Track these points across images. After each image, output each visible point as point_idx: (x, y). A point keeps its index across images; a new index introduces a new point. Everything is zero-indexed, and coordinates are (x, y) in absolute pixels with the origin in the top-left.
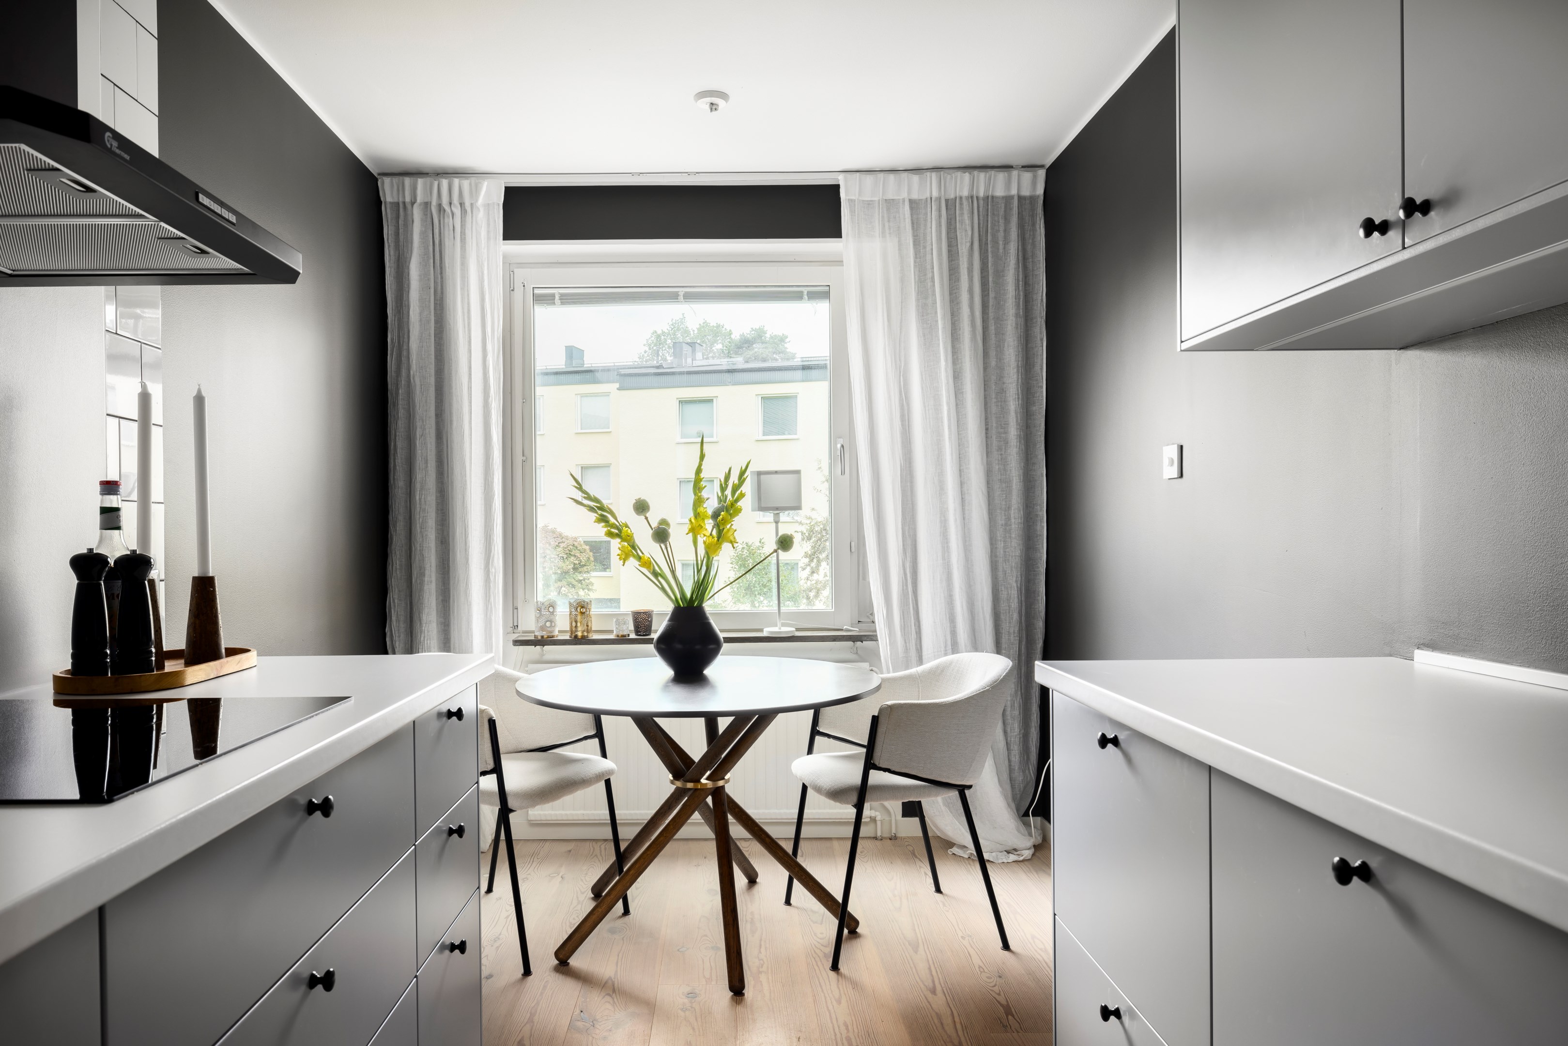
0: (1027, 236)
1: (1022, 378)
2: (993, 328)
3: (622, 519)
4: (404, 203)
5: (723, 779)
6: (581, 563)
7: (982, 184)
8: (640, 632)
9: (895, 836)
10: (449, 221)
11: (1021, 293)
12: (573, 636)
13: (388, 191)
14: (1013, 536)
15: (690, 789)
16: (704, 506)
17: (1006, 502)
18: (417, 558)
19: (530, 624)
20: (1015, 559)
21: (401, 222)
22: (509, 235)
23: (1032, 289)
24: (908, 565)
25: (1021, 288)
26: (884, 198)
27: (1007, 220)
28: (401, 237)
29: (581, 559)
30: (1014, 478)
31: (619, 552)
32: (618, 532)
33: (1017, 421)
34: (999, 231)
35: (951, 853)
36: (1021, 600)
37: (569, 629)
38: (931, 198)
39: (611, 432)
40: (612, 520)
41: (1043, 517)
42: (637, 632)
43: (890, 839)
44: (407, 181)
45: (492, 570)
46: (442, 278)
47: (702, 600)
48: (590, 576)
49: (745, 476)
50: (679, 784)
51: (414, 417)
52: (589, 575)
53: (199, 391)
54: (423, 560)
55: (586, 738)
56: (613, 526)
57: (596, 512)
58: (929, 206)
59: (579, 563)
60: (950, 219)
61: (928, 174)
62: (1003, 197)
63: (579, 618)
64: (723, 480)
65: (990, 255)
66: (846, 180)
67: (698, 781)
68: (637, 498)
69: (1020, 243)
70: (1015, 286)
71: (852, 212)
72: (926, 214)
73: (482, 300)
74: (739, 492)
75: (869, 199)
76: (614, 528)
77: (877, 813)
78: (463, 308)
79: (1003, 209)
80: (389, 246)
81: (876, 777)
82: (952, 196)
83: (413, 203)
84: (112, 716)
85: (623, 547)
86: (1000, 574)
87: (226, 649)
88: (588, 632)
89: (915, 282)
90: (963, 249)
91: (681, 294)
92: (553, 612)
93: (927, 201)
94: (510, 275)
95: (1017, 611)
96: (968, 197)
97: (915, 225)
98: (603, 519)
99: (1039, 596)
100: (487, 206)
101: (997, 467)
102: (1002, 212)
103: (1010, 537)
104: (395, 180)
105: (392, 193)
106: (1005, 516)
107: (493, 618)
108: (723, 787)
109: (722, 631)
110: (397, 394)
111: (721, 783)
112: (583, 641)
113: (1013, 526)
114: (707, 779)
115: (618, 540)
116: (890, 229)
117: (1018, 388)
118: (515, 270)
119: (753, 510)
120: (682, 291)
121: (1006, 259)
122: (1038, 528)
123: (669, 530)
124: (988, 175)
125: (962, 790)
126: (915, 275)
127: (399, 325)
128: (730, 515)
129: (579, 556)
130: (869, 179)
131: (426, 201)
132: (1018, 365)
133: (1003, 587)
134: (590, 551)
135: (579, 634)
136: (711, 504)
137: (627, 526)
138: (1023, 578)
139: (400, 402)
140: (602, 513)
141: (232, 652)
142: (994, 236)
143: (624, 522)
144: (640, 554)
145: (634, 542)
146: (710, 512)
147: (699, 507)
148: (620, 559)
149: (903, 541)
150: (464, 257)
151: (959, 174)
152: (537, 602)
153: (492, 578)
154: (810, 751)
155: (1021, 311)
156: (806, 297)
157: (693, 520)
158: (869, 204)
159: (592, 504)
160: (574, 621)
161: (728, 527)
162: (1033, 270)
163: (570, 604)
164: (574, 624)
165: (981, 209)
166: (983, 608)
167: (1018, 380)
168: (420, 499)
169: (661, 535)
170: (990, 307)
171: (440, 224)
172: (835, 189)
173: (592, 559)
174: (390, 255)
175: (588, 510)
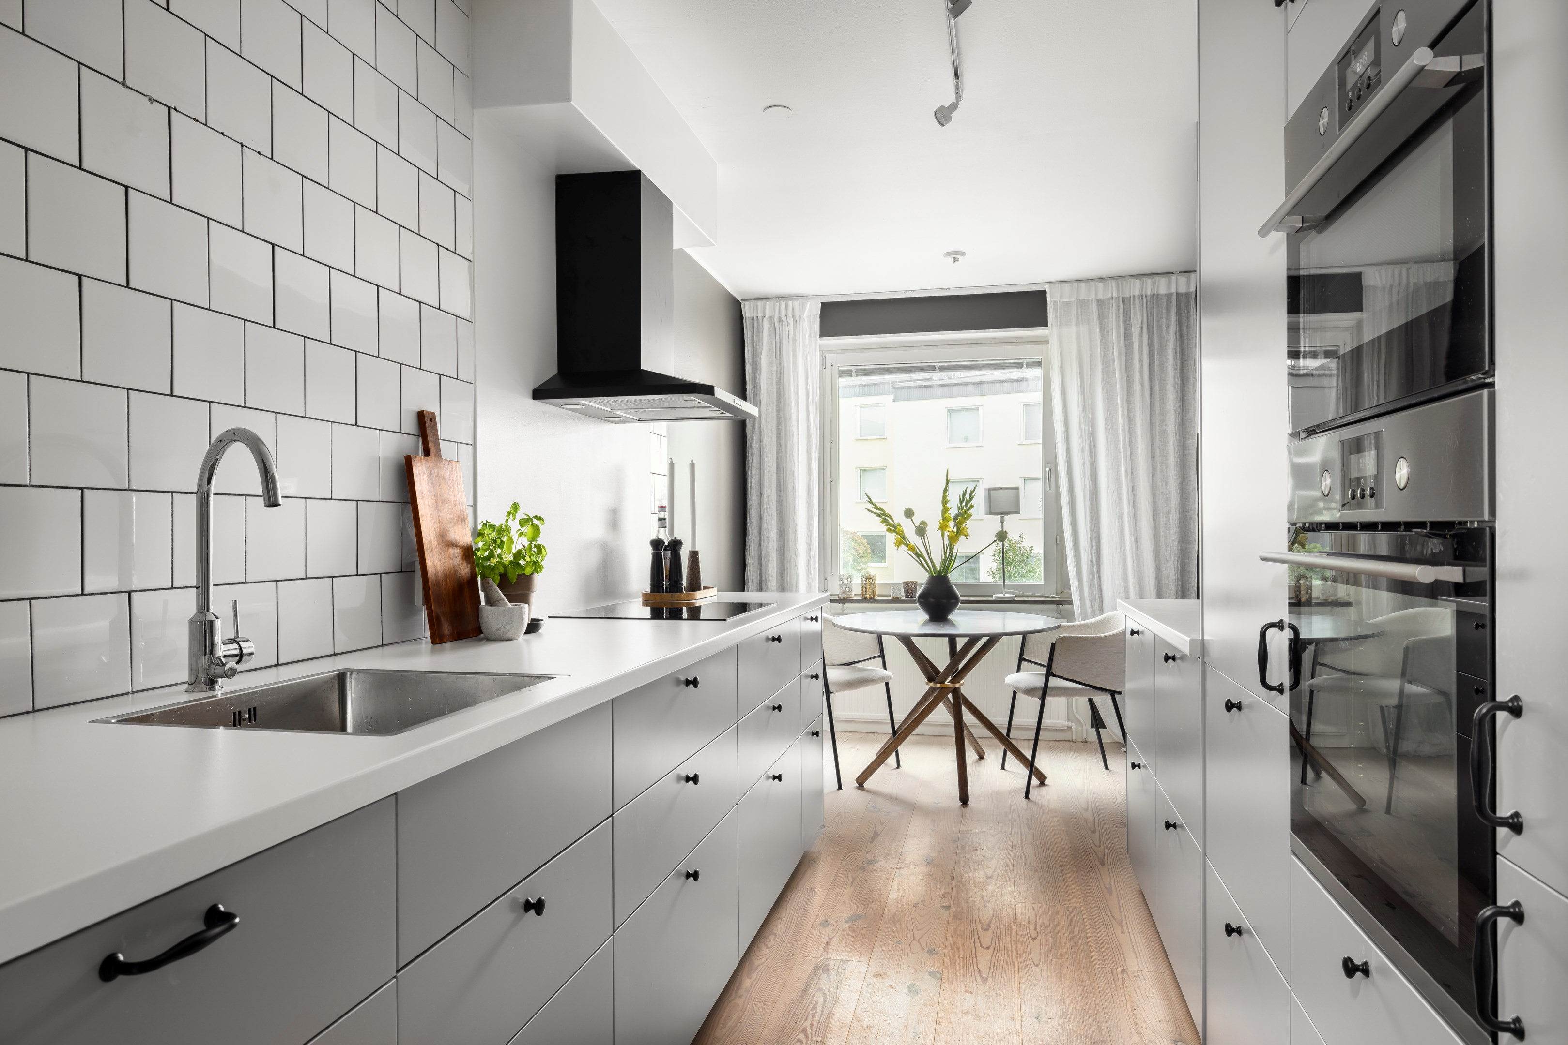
0: (1184, 320)
1: (1178, 421)
2: (1158, 386)
3: (897, 521)
4: (757, 317)
5: (959, 682)
6: (860, 555)
7: (1149, 287)
8: (908, 595)
9: (1086, 740)
10: (785, 328)
11: (1179, 362)
12: (864, 598)
13: (748, 311)
14: (1172, 532)
15: (938, 688)
16: (949, 513)
17: (1167, 508)
18: (765, 545)
19: (836, 589)
20: (1173, 548)
21: (755, 330)
22: (823, 334)
23: (1187, 358)
24: (1094, 552)
25: (1178, 358)
26: (1078, 299)
27: (1168, 310)
28: (756, 339)
29: (860, 551)
30: (1173, 492)
31: (895, 541)
32: (894, 529)
33: (1175, 451)
34: (1162, 318)
35: (1123, 751)
36: (1178, 578)
37: (861, 593)
38: (1112, 297)
39: (886, 438)
40: (891, 522)
41: (1195, 519)
42: (907, 595)
43: (1082, 742)
44: (760, 303)
45: (812, 553)
46: (780, 364)
47: (947, 572)
48: (868, 566)
49: (974, 494)
50: (932, 684)
51: (763, 454)
52: (866, 566)
53: (692, 461)
54: (769, 547)
55: (874, 657)
56: (891, 525)
57: (881, 517)
58: (1111, 303)
59: (858, 555)
60: (1127, 311)
61: (1110, 281)
62: (1165, 295)
63: (868, 586)
64: (961, 496)
65: (1155, 335)
66: (1051, 288)
67: (943, 682)
68: (906, 508)
69: (1178, 326)
70: (1174, 357)
71: (1055, 310)
72: (1109, 308)
73: (807, 378)
74: (970, 504)
75: (1068, 300)
76: (892, 527)
77: (1073, 724)
78: (794, 384)
79: (1165, 303)
80: (748, 345)
81: (1054, 682)
82: (1128, 295)
83: (763, 317)
84: (664, 614)
85: (897, 538)
86: (1162, 559)
87: (703, 587)
88: (873, 595)
89: (1101, 356)
90: (1135, 332)
91: (938, 367)
92: (850, 582)
93: (1109, 299)
94: (823, 358)
95: (1175, 585)
96: (1139, 296)
97: (1101, 316)
98: (885, 521)
99: (1192, 575)
100: (810, 317)
101: (1160, 484)
102: (1164, 305)
103: (1170, 533)
104: (752, 303)
105: (750, 311)
106: (1166, 518)
107: (813, 584)
108: (959, 688)
109: (962, 596)
110: (753, 440)
111: (957, 685)
112: (871, 600)
113: (1172, 525)
114: (949, 682)
115: (895, 534)
116: (1082, 320)
117: (1176, 429)
118: (827, 355)
119: (986, 514)
120: (938, 365)
121: (1168, 338)
122: (1192, 527)
123: (927, 529)
124: (1153, 280)
125: (1113, 693)
126: (1101, 351)
127: (754, 395)
128: (965, 518)
129: (858, 549)
130: (1067, 287)
131: (771, 315)
132: (1175, 412)
133: (1164, 568)
134: (868, 544)
135: (868, 596)
136: (953, 512)
137: (900, 526)
138: (1179, 562)
139: (755, 445)
140: (884, 517)
141: (705, 588)
142: (1158, 321)
143: (898, 523)
144: (908, 543)
145: (904, 535)
146: (952, 517)
147: (946, 513)
148: (895, 545)
149: (1091, 536)
150: (795, 350)
151: (1132, 280)
152: (840, 575)
153: (812, 558)
154: (1018, 670)
155: (1178, 374)
156: (1025, 366)
157: (942, 522)
158: (1068, 304)
159: (878, 512)
160: (864, 588)
161: (964, 526)
162: (1188, 345)
163: (862, 576)
164: (864, 589)
165: (1149, 304)
166: (1149, 582)
167: (1175, 423)
168: (767, 507)
169: (921, 530)
170: (1156, 372)
171: (779, 329)
172: (1044, 292)
173: (869, 551)
174: (748, 351)
175: (877, 516)
